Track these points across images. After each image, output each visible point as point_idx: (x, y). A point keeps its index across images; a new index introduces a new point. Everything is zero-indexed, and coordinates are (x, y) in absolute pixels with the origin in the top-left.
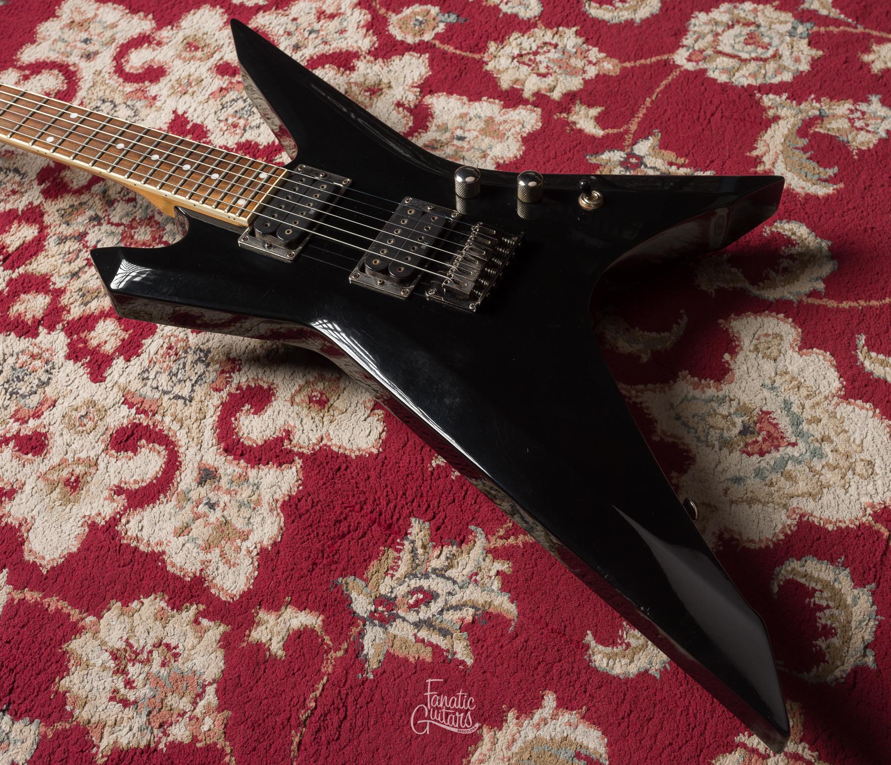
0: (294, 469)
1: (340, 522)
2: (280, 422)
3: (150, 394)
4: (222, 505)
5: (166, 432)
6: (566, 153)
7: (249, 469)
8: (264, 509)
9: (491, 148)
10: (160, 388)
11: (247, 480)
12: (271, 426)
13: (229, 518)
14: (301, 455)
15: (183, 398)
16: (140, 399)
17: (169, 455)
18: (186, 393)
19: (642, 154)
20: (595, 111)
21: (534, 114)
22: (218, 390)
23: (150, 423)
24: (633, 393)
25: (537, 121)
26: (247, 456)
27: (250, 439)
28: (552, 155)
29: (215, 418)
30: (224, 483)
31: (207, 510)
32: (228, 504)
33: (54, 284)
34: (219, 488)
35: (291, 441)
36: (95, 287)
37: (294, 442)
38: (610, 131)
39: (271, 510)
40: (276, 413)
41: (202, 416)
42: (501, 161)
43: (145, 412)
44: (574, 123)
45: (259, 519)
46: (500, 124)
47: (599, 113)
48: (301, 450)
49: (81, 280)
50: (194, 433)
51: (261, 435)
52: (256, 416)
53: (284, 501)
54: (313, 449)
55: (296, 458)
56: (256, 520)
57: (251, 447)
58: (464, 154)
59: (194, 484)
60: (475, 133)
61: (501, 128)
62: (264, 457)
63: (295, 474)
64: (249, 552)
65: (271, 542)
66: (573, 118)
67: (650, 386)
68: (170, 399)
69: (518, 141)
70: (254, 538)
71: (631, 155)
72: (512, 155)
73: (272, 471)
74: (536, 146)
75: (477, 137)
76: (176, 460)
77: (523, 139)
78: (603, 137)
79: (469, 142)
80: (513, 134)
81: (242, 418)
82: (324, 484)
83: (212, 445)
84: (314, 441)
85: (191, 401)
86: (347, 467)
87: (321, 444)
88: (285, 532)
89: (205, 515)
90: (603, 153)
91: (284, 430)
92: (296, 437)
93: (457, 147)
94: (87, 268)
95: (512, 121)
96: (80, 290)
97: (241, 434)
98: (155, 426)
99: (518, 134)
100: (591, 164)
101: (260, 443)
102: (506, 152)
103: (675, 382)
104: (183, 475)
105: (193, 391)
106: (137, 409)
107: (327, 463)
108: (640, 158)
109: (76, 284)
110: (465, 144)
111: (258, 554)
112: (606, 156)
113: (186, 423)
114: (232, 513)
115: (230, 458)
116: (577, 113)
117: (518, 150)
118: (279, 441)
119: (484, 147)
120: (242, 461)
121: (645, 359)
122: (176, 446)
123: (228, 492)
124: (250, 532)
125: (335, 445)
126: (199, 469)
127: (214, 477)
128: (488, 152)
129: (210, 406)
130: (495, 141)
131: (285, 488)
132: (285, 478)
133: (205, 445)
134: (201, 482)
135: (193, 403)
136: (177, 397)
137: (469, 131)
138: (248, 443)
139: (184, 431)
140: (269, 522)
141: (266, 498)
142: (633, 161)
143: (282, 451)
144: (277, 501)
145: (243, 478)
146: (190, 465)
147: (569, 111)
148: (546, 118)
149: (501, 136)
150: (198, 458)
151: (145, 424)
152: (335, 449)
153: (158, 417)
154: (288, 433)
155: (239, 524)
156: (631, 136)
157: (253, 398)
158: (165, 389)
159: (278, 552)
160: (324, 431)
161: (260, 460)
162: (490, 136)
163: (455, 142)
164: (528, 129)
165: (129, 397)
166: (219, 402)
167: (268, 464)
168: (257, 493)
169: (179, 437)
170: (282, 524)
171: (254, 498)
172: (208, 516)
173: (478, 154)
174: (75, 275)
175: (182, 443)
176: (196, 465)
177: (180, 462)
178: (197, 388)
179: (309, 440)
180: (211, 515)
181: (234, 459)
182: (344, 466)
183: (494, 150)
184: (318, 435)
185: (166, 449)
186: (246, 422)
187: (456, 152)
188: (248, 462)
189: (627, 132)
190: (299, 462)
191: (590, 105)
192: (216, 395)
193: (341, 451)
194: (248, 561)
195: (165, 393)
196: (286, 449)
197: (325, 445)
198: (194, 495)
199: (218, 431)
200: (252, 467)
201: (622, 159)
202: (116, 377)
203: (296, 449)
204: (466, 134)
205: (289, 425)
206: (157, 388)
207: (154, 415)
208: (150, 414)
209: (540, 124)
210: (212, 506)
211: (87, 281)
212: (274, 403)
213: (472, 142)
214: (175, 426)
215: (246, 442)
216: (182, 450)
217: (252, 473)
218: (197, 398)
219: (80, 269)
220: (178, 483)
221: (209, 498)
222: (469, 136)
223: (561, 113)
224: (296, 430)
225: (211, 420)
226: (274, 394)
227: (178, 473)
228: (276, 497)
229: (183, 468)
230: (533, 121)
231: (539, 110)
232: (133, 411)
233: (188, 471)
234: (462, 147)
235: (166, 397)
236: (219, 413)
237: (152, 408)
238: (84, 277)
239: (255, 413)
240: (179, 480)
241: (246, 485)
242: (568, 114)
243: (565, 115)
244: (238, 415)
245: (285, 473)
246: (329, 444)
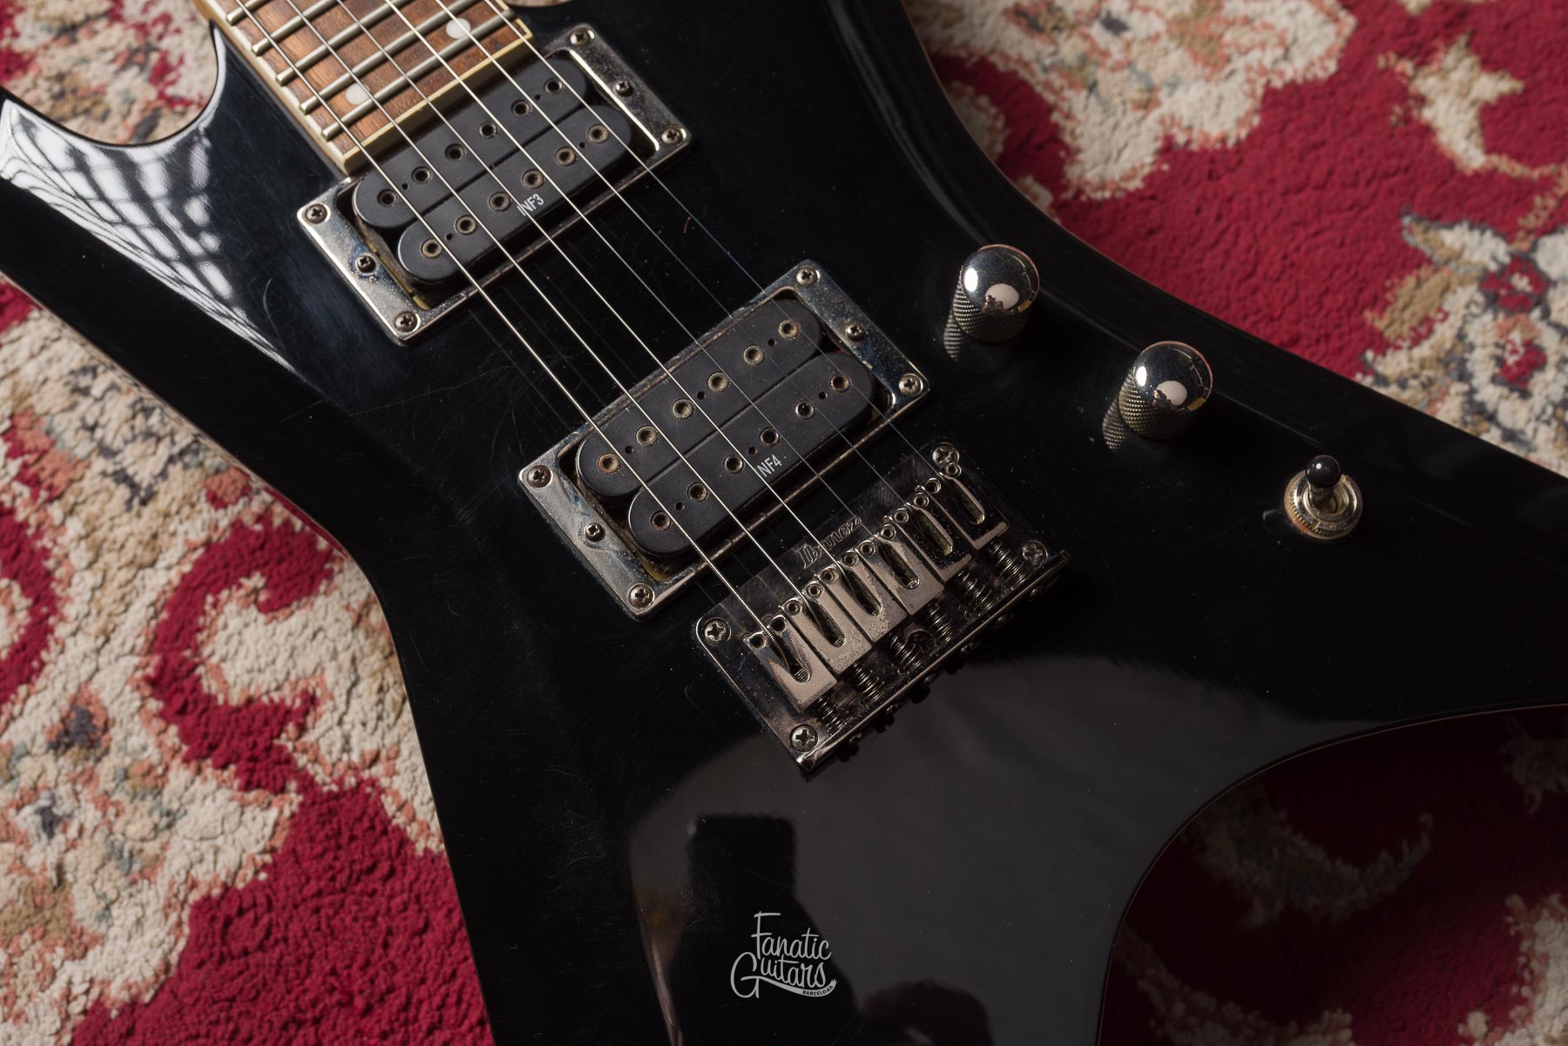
0: (273, 814)
1: (300, 1024)
2: (306, 663)
3: (69, 438)
4: (73, 832)
5: (50, 564)
6: (1355, 185)
7: (177, 761)
8: (154, 895)
9: (1173, 85)
10: (99, 433)
11: (158, 791)
12: (279, 664)
13: (69, 877)
14: (307, 785)
15: (134, 487)
16: (42, 442)
17: (29, 628)
18: (144, 474)
19: (1553, 272)
20: (1492, 86)
21: (1330, 29)
22: (216, 501)
23: (33, 521)
24: (1179, 1009)
25: (1328, 55)
26: (190, 720)
27: (217, 671)
28: (1318, 175)
29: (175, 577)
30: (107, 768)
31: (33, 831)
32: (87, 833)
33: (16, 35)
34: (90, 778)
35: (302, 729)
36: (95, 84)
37: (310, 737)
38: (1504, 164)
39: (168, 906)
40: (309, 632)
41: (148, 557)
42: (1181, 139)
43: (34, 482)
44: (1422, 100)
45: (132, 914)
46: (1230, 24)
47: (1502, 99)
48: (311, 769)
49: (74, 51)
50: (108, 597)
51: (246, 678)
52: (262, 618)
53: (207, 898)
54: (340, 782)
55: (293, 785)
56: (124, 915)
57: (210, 699)
58: (1100, 74)
59: (41, 740)
60: (1158, 25)
61: (1228, 37)
62: (223, 746)
63: (268, 831)
64: (68, 997)
65: (125, 996)
66: (1426, 84)
67: (1231, 1010)
68: (104, 474)
69: (1252, 94)
70: (97, 963)
71: (1523, 263)
72: (1215, 131)
73: (223, 795)
74: (1291, 127)
75: (1155, 38)
76: (37, 653)
77: (1270, 92)
78: (1477, 174)
79: (1128, 45)
80: (1248, 69)
81: (231, 608)
82: (319, 893)
83: (132, 651)
84: (355, 757)
85: (144, 502)
86: (392, 873)
87: (366, 774)
88: (170, 983)
89: (24, 842)
90: (1450, 226)
91: (305, 692)
92: (321, 727)
93: (1094, 46)
94: (101, 25)
95: (1267, 27)
96: (60, 77)
97: (206, 651)
98: (39, 534)
99: (1263, 71)
100: (1405, 246)
101: (236, 699)
102: (1206, 115)
103: (1302, 1031)
104: (32, 702)
105: (163, 474)
106: (25, 466)
107: (352, 838)
108: (1542, 283)
109: (60, 58)
110: (1115, 47)
111: (85, 1012)
112: (1455, 237)
113: (109, 558)
114: (82, 863)
115: (154, 705)
116: (1443, 74)
117: (1240, 122)
118: (278, 716)
119: (1157, 77)
120: (173, 730)
121: (1258, 917)
122: (54, 611)
123: (104, 801)
124: (99, 940)
125: (396, 794)
126: (74, 703)
127: (92, 744)
128: (1163, 95)
129: (179, 540)
130: (1195, 70)
131: (229, 859)
132: (242, 831)
133: (115, 642)
134: (60, 742)
135: (147, 511)
136: (122, 477)
137: (1146, 10)
138: (209, 685)
139: (91, 579)
140: (149, 935)
141: (176, 863)
142: (1521, 283)
143: (269, 748)
144: (194, 885)
145: (151, 781)
146: (59, 685)
147: (1423, 55)
148: (1355, 57)
149: (1213, 59)
150: (88, 668)
151: (20, 516)
152: (390, 806)
153: (56, 511)
154: (311, 701)
155: (83, 905)
156: (1552, 203)
157: (280, 561)
158: (108, 440)
159: (130, 1032)
160: (390, 739)
161: (212, 747)
162: (1190, 48)
163: (1097, 30)
164: (1295, 69)
165: (24, 422)
166: (202, 536)
167: (224, 767)
168: (164, 836)
169: (72, 591)
170: (174, 958)
171: (151, 848)
172: (28, 847)
173: (1134, 92)
174: (68, 31)
175: (70, 610)
176: (72, 689)
177: (43, 664)
178: (175, 470)
179: (346, 749)
180: (36, 848)
181: (161, 715)
182: (384, 867)
183: (1179, 94)
184: (370, 746)
185: (32, 611)
186: (235, 624)
187: (1084, 60)
188: (185, 736)
189: (1546, 185)
190: (293, 800)
191: (1490, 63)
192: (206, 511)
193: (400, 820)
194: (51, 1022)
195: (106, 451)
196: (282, 749)
197: (373, 782)
198: (27, 770)
199: (164, 615)
200: (186, 761)
201: (1493, 267)
202: (23, 354)
203: (302, 760)
204: (1134, 20)
205: (321, 683)
206: (92, 429)
207: (50, 500)
208: (43, 494)
209: (1332, 66)
210: (50, 823)
211: (85, 60)
212: (320, 601)
213: (1136, 48)
214: (80, 556)
215: (205, 683)
216: (62, 631)
217: (179, 776)
218: (162, 502)
219: (89, 19)
220: (12, 718)
221: (53, 799)
222: (1140, 25)
223: (1401, 55)
224: (329, 704)
225: (161, 579)
226: (329, 575)
227: (22, 690)
228: (202, 873)
229: (40, 683)
230: (1318, 50)
231: (1349, 22)
232: (14, 466)
233: (45, 698)
234: (1106, 54)
235: (100, 464)
236: (187, 568)
237: (59, 480)
238: (86, 45)
239: (268, 608)
240: (16, 710)
241: (149, 802)
242: (1420, 65)
243: (1407, 66)
244: (224, 594)
245: (248, 816)
246: (384, 782)
